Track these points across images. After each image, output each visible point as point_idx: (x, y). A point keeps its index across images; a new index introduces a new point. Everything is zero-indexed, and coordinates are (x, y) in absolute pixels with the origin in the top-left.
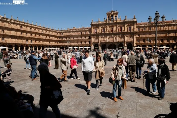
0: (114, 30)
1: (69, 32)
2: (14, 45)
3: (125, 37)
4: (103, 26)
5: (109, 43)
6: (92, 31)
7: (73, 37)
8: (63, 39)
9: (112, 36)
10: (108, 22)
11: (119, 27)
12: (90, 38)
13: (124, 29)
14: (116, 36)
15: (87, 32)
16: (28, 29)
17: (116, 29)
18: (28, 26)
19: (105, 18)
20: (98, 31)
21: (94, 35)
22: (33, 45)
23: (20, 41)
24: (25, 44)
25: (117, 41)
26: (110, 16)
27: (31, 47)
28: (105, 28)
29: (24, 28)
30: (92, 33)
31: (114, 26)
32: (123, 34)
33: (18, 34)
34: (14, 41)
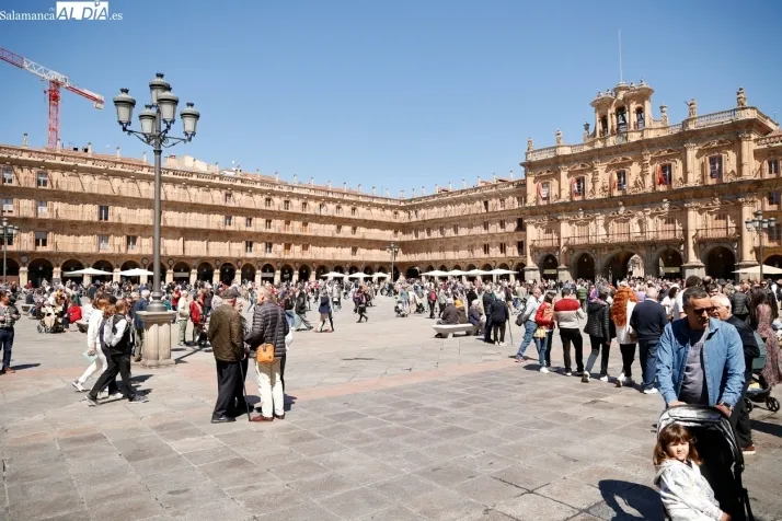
0: (631, 182)
1: (438, 204)
2: (195, 263)
3: (692, 214)
4: (579, 168)
5: (610, 247)
6: (529, 191)
7: (456, 223)
8: (417, 235)
9: (622, 210)
10: (599, 145)
11: (658, 166)
12: (521, 227)
13: (685, 172)
14: (640, 213)
15: (511, 198)
16: (258, 202)
17: (643, 175)
18: (256, 191)
19: (587, 127)
20: (554, 191)
21: (534, 212)
22: (276, 261)
23: (219, 250)
24: (238, 260)
25: (650, 236)
26: (609, 112)
27: (264, 271)
28: (589, 177)
29: (240, 200)
30: (531, 201)
31: (631, 163)
32: (680, 200)
33: (215, 221)
34: (196, 249)
